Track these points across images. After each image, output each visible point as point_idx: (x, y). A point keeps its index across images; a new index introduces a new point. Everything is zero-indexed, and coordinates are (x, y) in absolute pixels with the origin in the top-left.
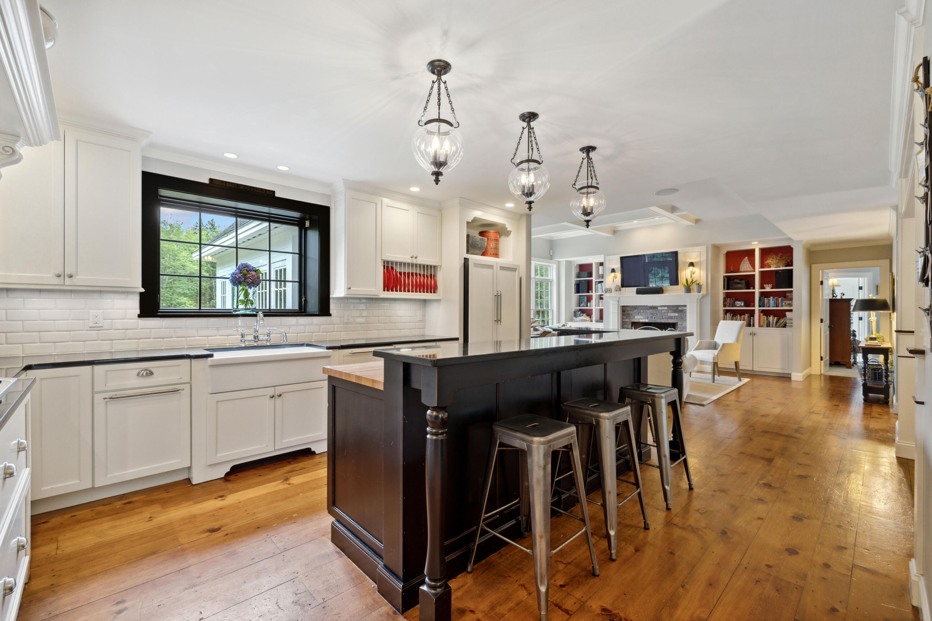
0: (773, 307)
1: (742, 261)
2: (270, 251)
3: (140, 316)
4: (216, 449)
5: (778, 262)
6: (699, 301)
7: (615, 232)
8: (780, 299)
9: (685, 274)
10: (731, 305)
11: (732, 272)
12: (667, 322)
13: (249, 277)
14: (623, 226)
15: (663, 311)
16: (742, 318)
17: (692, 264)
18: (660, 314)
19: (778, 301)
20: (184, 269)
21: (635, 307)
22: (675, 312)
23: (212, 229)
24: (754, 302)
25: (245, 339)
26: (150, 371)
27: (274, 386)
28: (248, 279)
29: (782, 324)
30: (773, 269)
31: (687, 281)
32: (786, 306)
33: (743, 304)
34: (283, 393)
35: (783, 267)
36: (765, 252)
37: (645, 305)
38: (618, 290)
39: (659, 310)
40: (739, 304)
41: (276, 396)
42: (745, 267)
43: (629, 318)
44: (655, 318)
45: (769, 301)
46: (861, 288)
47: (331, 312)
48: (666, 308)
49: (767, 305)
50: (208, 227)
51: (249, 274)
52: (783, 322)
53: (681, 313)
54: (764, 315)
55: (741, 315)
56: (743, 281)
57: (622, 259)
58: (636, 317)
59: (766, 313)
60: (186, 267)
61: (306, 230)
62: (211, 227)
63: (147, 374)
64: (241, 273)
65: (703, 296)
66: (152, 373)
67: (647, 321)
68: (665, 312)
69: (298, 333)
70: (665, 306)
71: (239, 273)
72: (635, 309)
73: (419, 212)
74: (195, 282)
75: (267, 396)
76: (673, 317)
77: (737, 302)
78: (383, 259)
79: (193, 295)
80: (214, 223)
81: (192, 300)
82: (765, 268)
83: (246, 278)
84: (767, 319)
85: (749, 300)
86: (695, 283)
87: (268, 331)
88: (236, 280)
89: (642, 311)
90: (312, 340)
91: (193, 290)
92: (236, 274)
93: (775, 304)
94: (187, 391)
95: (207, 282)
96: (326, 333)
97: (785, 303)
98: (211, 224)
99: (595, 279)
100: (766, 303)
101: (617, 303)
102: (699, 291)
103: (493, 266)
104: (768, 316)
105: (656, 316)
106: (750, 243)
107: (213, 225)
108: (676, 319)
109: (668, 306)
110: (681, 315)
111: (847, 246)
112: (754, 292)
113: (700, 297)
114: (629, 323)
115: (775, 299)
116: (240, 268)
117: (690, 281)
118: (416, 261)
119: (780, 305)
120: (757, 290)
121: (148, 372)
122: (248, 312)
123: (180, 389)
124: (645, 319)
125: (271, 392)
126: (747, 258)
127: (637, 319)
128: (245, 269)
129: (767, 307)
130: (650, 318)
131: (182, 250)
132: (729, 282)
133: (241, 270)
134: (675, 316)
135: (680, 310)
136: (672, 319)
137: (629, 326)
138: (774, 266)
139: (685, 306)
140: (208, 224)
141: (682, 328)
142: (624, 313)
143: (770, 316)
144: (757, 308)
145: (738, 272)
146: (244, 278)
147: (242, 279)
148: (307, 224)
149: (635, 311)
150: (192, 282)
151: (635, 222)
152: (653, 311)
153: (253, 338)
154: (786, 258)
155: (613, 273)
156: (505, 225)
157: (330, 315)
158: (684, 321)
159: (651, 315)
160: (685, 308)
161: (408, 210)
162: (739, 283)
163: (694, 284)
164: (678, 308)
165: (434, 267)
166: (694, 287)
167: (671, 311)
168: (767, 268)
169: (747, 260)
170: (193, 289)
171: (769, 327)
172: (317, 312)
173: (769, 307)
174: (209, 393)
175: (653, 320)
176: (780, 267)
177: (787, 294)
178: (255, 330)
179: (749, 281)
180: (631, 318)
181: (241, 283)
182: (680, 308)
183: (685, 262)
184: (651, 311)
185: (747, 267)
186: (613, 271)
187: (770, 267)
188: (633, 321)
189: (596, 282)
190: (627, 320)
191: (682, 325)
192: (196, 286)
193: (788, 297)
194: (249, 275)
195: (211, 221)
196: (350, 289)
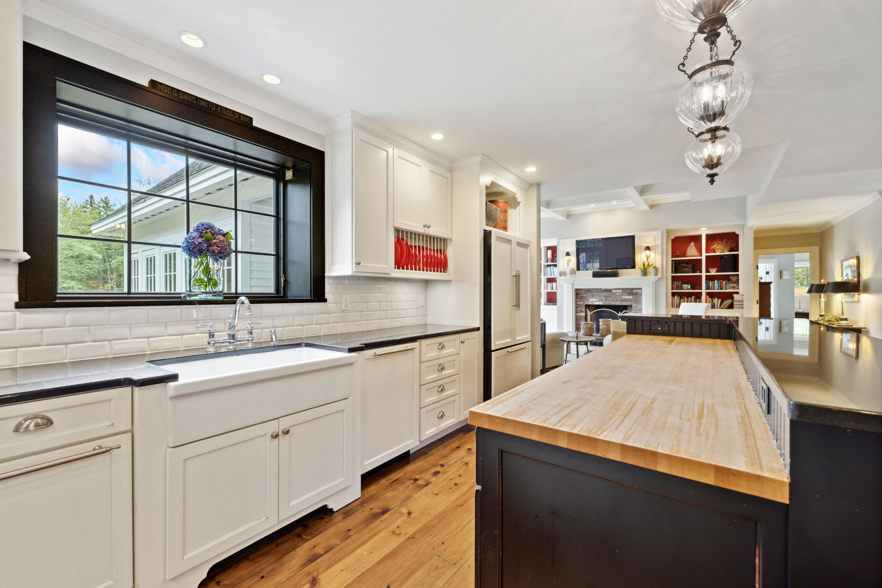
0: (717, 290)
1: (688, 246)
2: (236, 210)
3: (18, 306)
4: (184, 544)
5: (724, 247)
6: (654, 284)
7: (568, 216)
8: (724, 282)
9: (641, 258)
10: (678, 287)
11: (678, 256)
12: (621, 304)
13: (215, 243)
14: (577, 209)
15: (617, 294)
16: (689, 301)
17: (648, 248)
18: (614, 297)
19: (723, 284)
20: (71, 250)
21: (589, 291)
22: (629, 294)
23: (106, 208)
24: (701, 285)
25: (214, 341)
26: (43, 418)
27: (277, 418)
28: (214, 246)
29: (726, 305)
30: (718, 253)
31: (644, 264)
32: (730, 288)
33: (689, 287)
34: (290, 427)
35: (727, 252)
36: (711, 238)
37: (599, 288)
38: (574, 273)
39: (614, 293)
40: (686, 287)
41: (281, 433)
42: (692, 252)
43: (583, 301)
44: (609, 301)
45: (714, 284)
46: (768, 273)
47: (327, 296)
48: (620, 291)
49: (711, 288)
50: (101, 205)
51: (215, 239)
52: (727, 303)
53: (635, 296)
54: (709, 297)
55: (688, 298)
56: (690, 266)
57: (578, 242)
58: (590, 300)
59: (711, 295)
60: (74, 248)
61: (286, 183)
62: (105, 205)
63: (37, 425)
64: (201, 237)
65: (659, 280)
66: (49, 422)
67: (601, 303)
68: (619, 295)
69: (284, 327)
70: (619, 289)
71: (198, 236)
72: (589, 292)
73: (432, 170)
74: (86, 264)
75: (267, 435)
76: (628, 300)
77: (684, 285)
78: (395, 226)
79: (83, 278)
80: (108, 201)
81: (82, 284)
82: (711, 253)
83: (210, 245)
84: (712, 301)
85: (696, 283)
86: (652, 266)
87: (249, 327)
88: (195, 247)
89: (595, 294)
90: (303, 335)
91: (83, 273)
92: (193, 239)
93: (719, 287)
94: (126, 448)
95: (100, 264)
96: (320, 325)
97: (729, 286)
98: (105, 202)
99: (544, 263)
100: (711, 286)
101: (571, 286)
102: (656, 275)
103: (511, 241)
104: (713, 298)
105: (610, 299)
106: (698, 229)
107: (107, 203)
108: (630, 302)
109: (623, 289)
110: (636, 297)
111: (782, 233)
112: (701, 276)
113: (656, 280)
114: (583, 306)
115: (719, 282)
116: (199, 229)
117: (646, 264)
118: (429, 232)
119: (724, 288)
120: (704, 274)
121: (39, 421)
122: (210, 297)
123: (112, 446)
124: (600, 301)
125: (273, 427)
126: (693, 243)
127: (591, 301)
128: (208, 231)
129: (712, 290)
130: (604, 301)
131: (68, 229)
132: (677, 266)
133: (201, 233)
134: (629, 299)
135: (633, 293)
136: (627, 301)
137: (582, 308)
138: (720, 250)
139: (641, 289)
140: (101, 202)
141: (637, 310)
142: (578, 296)
143: (715, 299)
144: (704, 291)
145: (686, 256)
146: (206, 245)
147: (204, 246)
148: (289, 175)
149: (589, 294)
150: (82, 264)
151: (592, 205)
152: (608, 294)
153: (227, 338)
154: (730, 244)
155: (568, 257)
156: (515, 194)
157: (325, 301)
158: (638, 304)
159: (605, 298)
160: (640, 291)
161: (420, 166)
162: (686, 267)
163: (650, 267)
164: (632, 291)
165: (444, 240)
166: (651, 270)
167: (625, 294)
168: (713, 253)
169: (694, 245)
170: (83, 271)
171: (714, 308)
172: (308, 297)
173: (713, 289)
174: (169, 447)
175: (607, 303)
176: (725, 252)
177: (731, 278)
178: (230, 325)
179: (695, 265)
180: (584, 300)
181: (202, 252)
182: (634, 291)
183: (640, 247)
184: (605, 294)
185: (694, 252)
186: (568, 254)
187: (715, 252)
188: (587, 304)
189: (544, 265)
190: (581, 303)
191: (636, 307)
192: (87, 269)
193: (731, 280)
194: (214, 241)
195: (104, 199)
196: (359, 264)
